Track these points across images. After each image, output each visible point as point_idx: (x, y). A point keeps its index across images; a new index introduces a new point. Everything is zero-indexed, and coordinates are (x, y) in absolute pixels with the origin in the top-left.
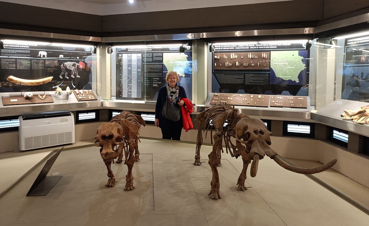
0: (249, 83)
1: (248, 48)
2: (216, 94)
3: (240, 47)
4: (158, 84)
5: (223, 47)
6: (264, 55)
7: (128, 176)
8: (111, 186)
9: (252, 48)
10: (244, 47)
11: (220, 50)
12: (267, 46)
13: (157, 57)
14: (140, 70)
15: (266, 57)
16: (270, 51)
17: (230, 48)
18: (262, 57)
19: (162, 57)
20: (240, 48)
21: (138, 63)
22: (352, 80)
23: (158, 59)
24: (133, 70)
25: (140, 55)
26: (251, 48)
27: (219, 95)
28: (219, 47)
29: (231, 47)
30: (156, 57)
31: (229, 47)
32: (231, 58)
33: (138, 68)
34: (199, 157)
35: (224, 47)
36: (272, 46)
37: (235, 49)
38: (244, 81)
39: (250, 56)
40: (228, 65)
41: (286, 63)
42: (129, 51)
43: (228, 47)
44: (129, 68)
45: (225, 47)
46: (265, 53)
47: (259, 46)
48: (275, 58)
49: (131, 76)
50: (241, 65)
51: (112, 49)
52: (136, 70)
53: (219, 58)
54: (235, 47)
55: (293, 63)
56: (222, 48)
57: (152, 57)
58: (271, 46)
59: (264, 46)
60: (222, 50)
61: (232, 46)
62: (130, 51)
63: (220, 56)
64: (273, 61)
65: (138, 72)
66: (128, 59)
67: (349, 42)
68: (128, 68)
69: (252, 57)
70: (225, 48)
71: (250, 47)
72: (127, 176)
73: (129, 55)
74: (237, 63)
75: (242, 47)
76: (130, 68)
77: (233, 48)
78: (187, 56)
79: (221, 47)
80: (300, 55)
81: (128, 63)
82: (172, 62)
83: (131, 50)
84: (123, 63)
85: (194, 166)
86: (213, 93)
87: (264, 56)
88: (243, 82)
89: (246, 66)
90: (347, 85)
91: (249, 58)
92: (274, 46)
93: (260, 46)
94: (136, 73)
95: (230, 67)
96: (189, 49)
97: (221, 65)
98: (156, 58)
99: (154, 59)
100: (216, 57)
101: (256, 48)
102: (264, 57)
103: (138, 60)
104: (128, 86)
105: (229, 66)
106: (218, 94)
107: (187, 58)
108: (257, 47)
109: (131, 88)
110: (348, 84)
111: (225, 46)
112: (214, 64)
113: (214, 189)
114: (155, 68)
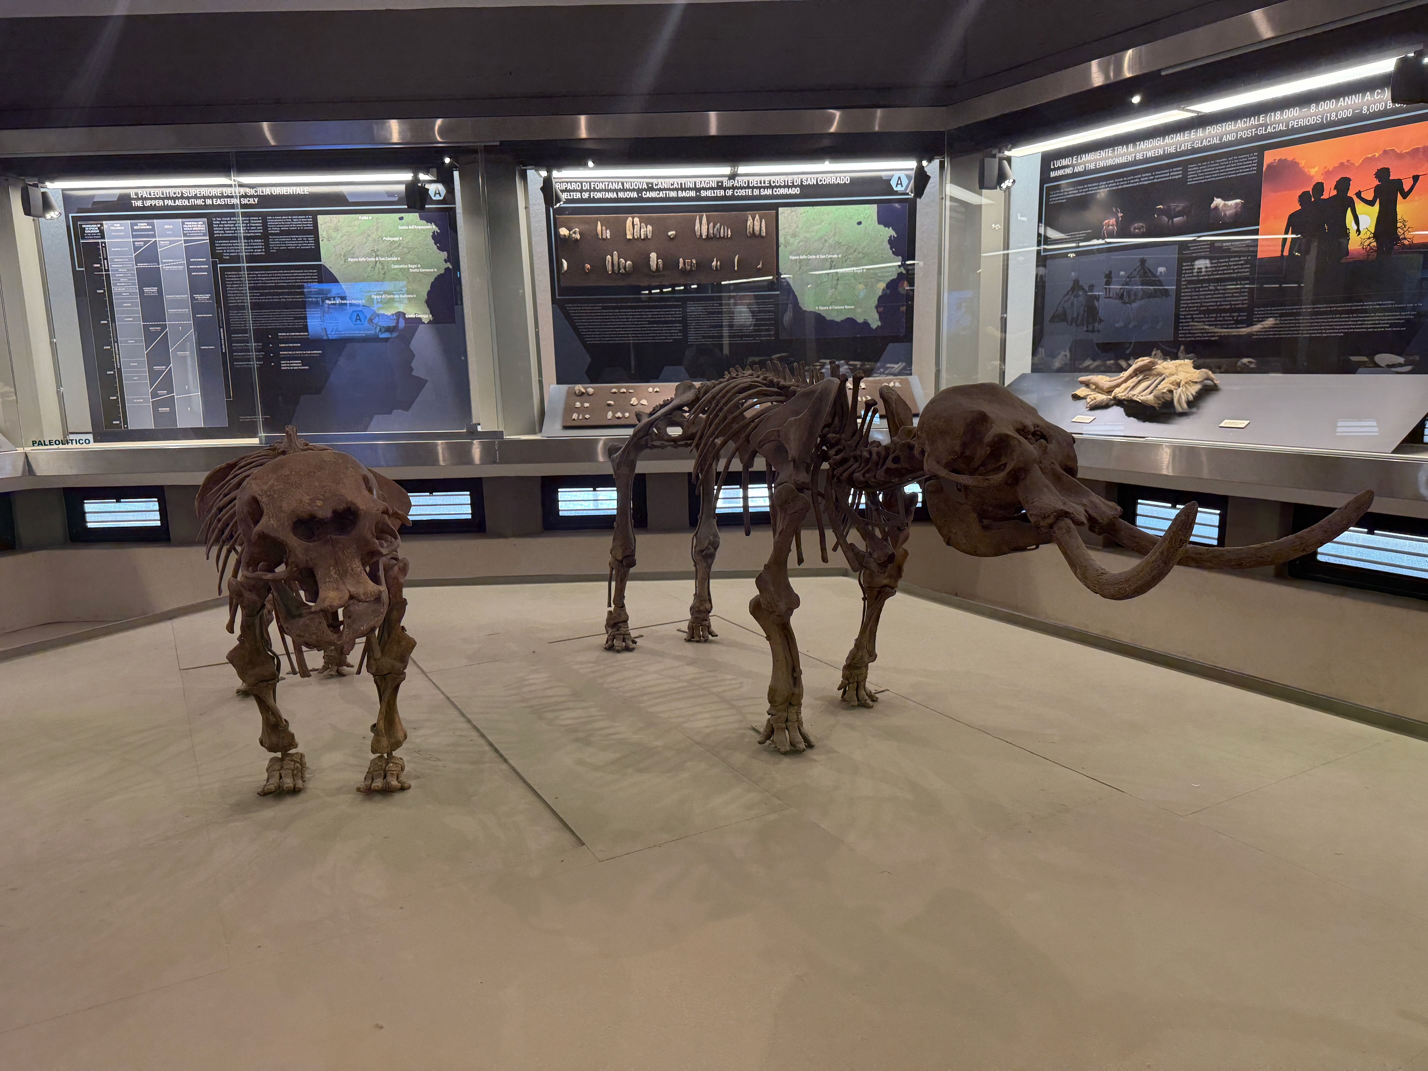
0: (704, 337)
1: (692, 194)
2: (579, 388)
3: (660, 190)
4: (304, 360)
5: (590, 191)
6: (756, 223)
7: (382, 725)
8: (295, 791)
9: (709, 193)
10: (677, 190)
11: (581, 200)
12: (764, 188)
13: (289, 233)
14: (208, 296)
15: (764, 234)
16: (776, 207)
17: (621, 195)
18: (749, 230)
19: (314, 231)
20: (662, 195)
21: (195, 263)
22: (1072, 304)
23: (292, 243)
24: (167, 297)
25: (199, 226)
26: (704, 193)
27: (591, 390)
28: (574, 191)
29: (624, 190)
30: (282, 233)
31: (617, 191)
32: (629, 236)
33: (195, 287)
34: (623, 618)
35: (595, 190)
36: (784, 187)
37: (640, 199)
38: (685, 331)
39: (703, 227)
40: (616, 268)
41: (835, 256)
42: (138, 209)
43: (611, 190)
44: (146, 289)
45: (600, 191)
46: (757, 216)
47: (733, 188)
48: (794, 235)
49: (164, 327)
50: (670, 264)
51: (44, 194)
52: (186, 296)
53: (578, 237)
54: (639, 191)
55: (861, 255)
56: (586, 195)
57: (265, 236)
58: (780, 187)
59: (753, 188)
60: (590, 200)
61: (627, 186)
62: (144, 208)
63: (584, 227)
64: (789, 248)
65: (197, 307)
66: (136, 249)
67: (1055, 169)
68: (141, 292)
69: (711, 231)
70: (599, 195)
71: (698, 190)
72: (374, 726)
73: (142, 225)
74: (653, 256)
75: (669, 189)
76: (155, 289)
77: (635, 195)
78: (433, 227)
79: (581, 191)
80: (883, 220)
81: (141, 265)
82: (365, 256)
83: (148, 203)
84: (113, 266)
85: (609, 654)
86: (564, 388)
87: (757, 228)
88: (679, 336)
89: (688, 268)
90: (1052, 320)
91: (698, 234)
92: (792, 187)
93: (738, 188)
94: (187, 311)
95: (627, 274)
96: (438, 198)
97: (588, 266)
98: (283, 238)
99: (275, 243)
100: (564, 231)
101: (722, 192)
102: (757, 233)
103: (191, 252)
104: (153, 376)
105: (622, 271)
106: (585, 388)
107: (434, 237)
108: (725, 189)
109: (167, 384)
110: (1055, 319)
111: (601, 186)
112: (560, 265)
113: (785, 714)
114: (282, 287)
